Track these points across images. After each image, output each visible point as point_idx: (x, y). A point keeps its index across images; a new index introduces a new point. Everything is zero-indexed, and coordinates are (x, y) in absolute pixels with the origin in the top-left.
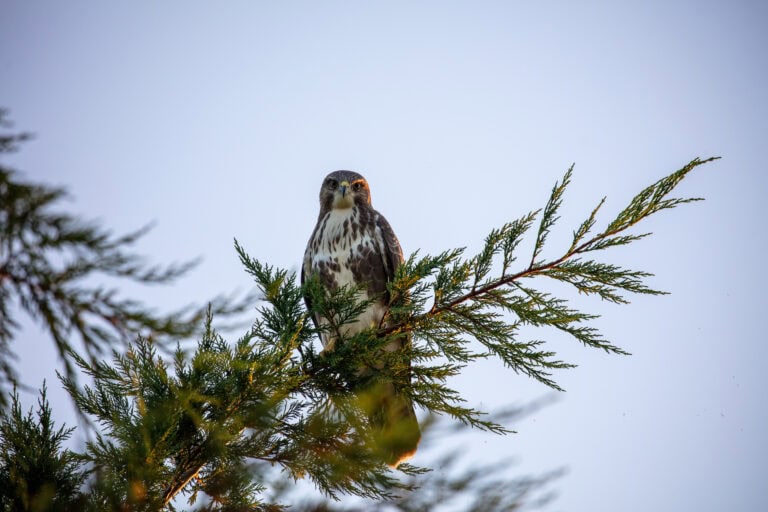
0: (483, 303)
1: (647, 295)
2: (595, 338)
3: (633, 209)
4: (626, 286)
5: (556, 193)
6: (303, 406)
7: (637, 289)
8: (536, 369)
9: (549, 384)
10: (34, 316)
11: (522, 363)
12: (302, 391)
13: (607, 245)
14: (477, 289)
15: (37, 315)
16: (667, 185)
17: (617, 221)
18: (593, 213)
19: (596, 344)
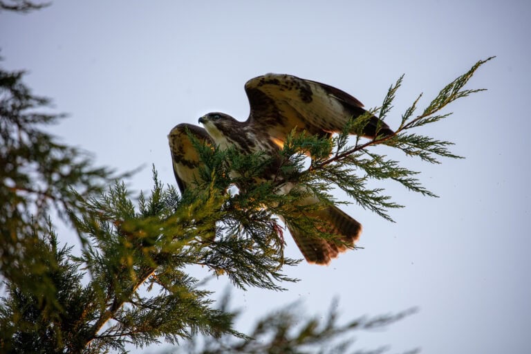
0: (342, 163)
1: (450, 158)
2: (417, 186)
3: (440, 99)
4: (437, 151)
5: (391, 92)
6: (223, 229)
7: (444, 154)
8: (377, 206)
9: (385, 217)
11: (368, 203)
12: (223, 221)
13: (424, 123)
14: (339, 155)
16: (462, 81)
17: (430, 107)
18: (414, 104)
19: (417, 189)
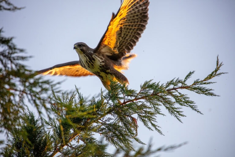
0: (167, 94)
2: (196, 109)
6: (111, 119)
8: (177, 115)
9: (179, 120)
10: (32, 104)
14: (165, 90)
15: (33, 104)
